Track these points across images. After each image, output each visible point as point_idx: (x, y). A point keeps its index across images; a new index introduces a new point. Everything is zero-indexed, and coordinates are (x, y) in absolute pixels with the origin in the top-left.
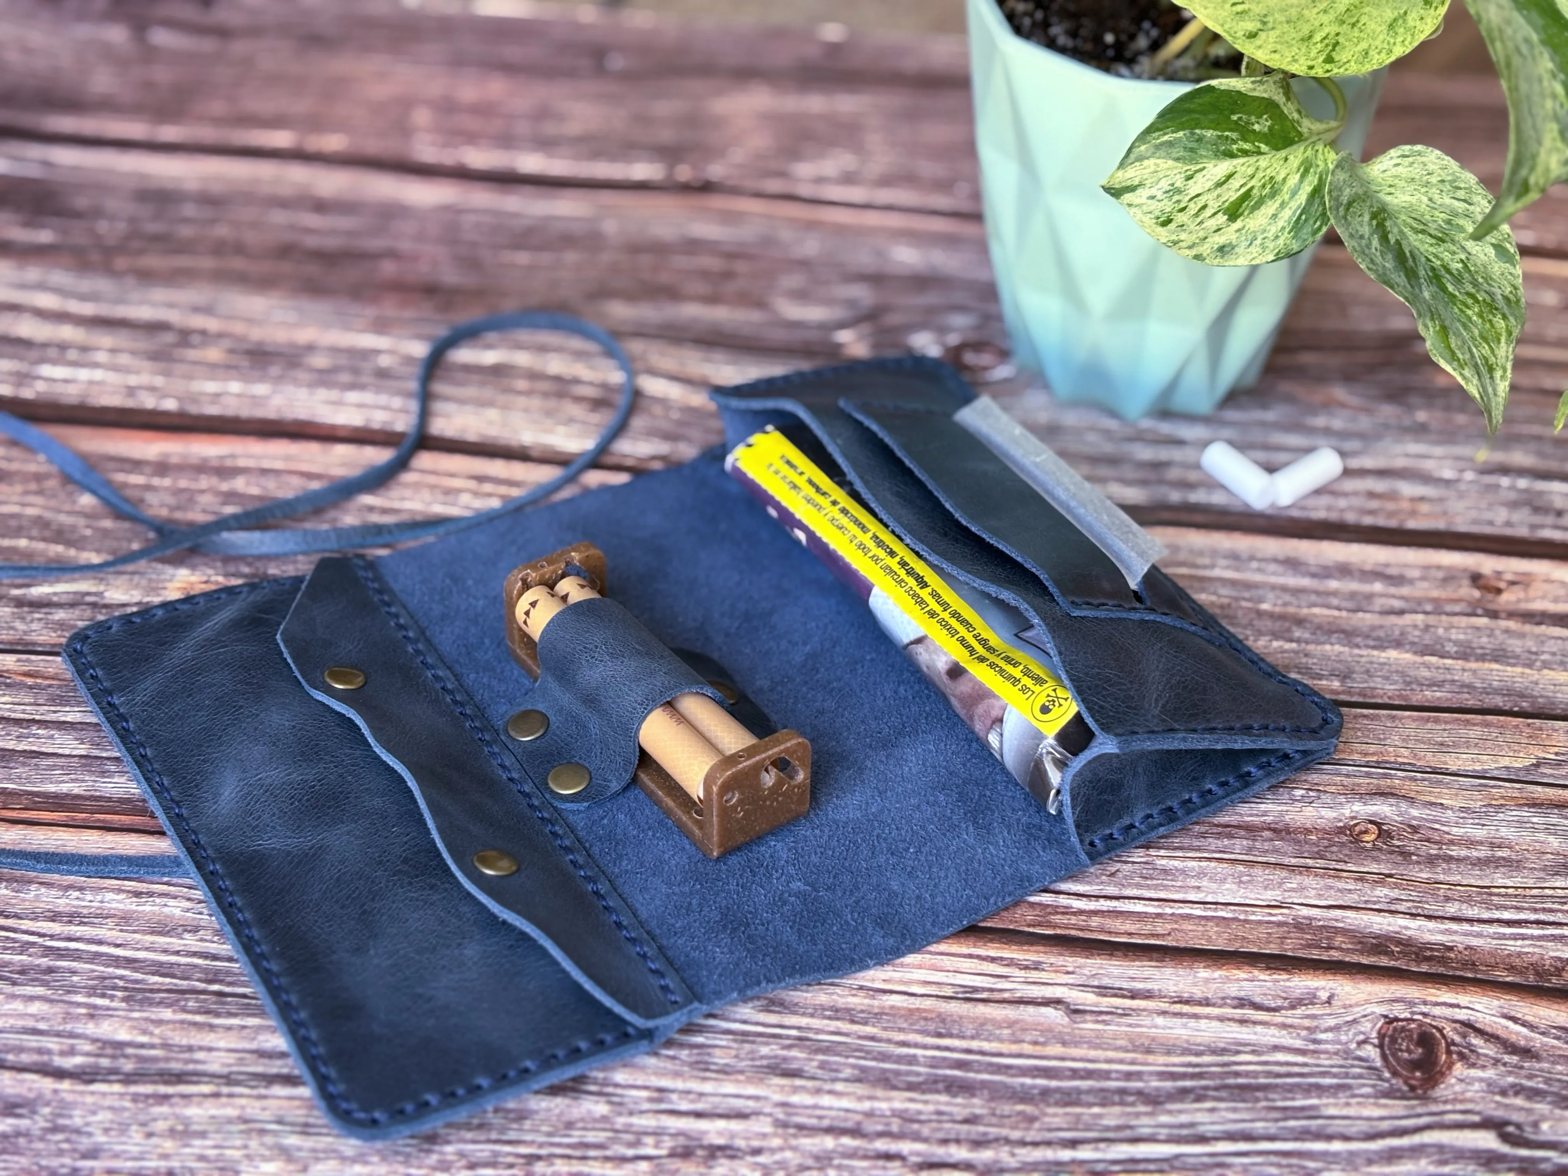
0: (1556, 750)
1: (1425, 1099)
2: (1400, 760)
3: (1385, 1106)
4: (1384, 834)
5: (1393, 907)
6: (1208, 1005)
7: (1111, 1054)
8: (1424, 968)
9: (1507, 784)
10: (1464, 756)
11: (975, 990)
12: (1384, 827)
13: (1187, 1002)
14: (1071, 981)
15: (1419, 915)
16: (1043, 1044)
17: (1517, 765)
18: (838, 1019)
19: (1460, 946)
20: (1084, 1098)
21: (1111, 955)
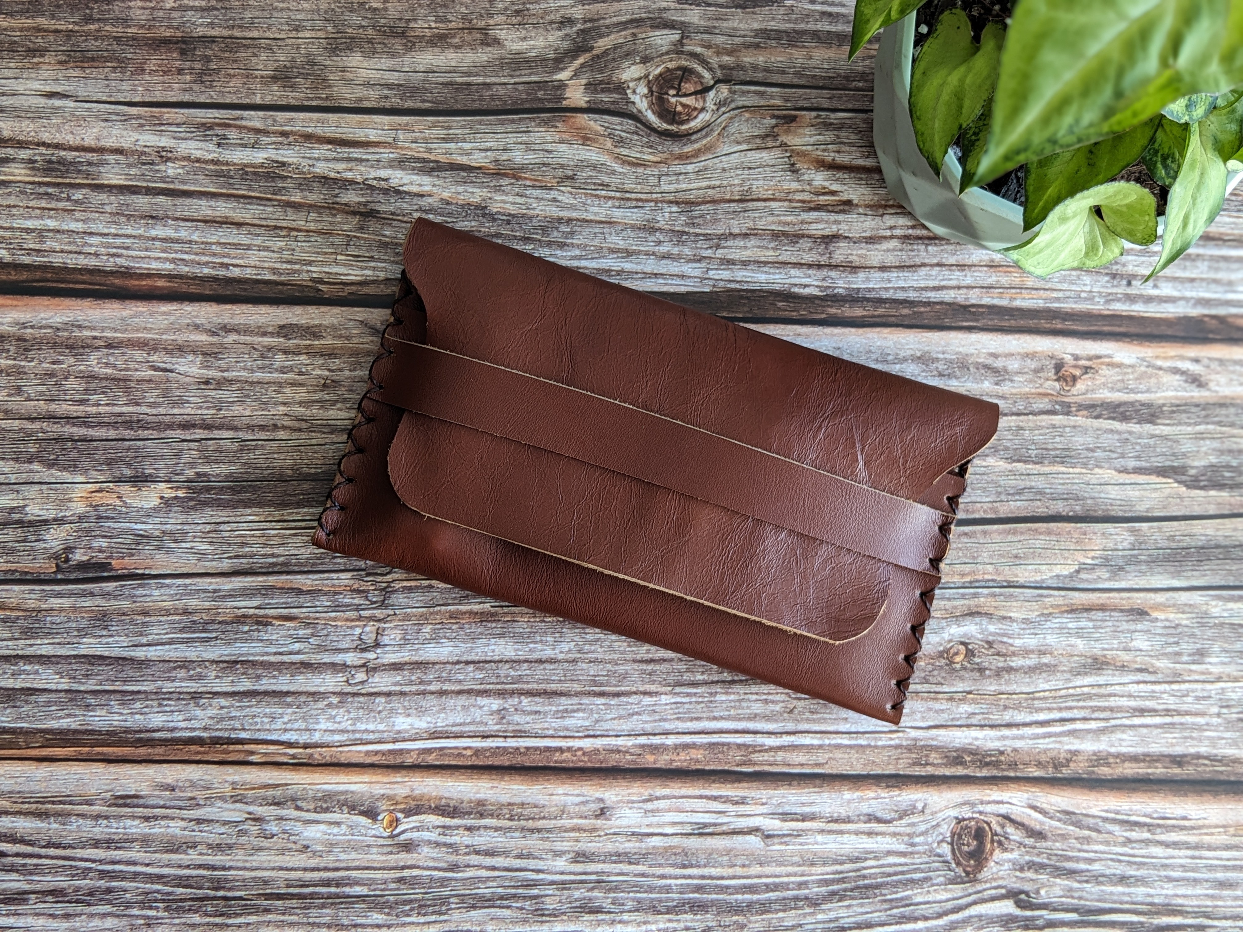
0: (1092, 554)
1: (975, 881)
2: (987, 577)
3: (951, 890)
4: (970, 653)
5: (969, 722)
6: (849, 822)
7: (790, 869)
8: (985, 773)
9: (1056, 593)
10: (1030, 567)
11: (705, 825)
12: (970, 647)
13: (836, 821)
14: (765, 811)
15: (985, 726)
16: (748, 866)
17: (1066, 573)
18: (620, 862)
19: (1009, 749)
20: (774, 906)
21: (790, 785)
